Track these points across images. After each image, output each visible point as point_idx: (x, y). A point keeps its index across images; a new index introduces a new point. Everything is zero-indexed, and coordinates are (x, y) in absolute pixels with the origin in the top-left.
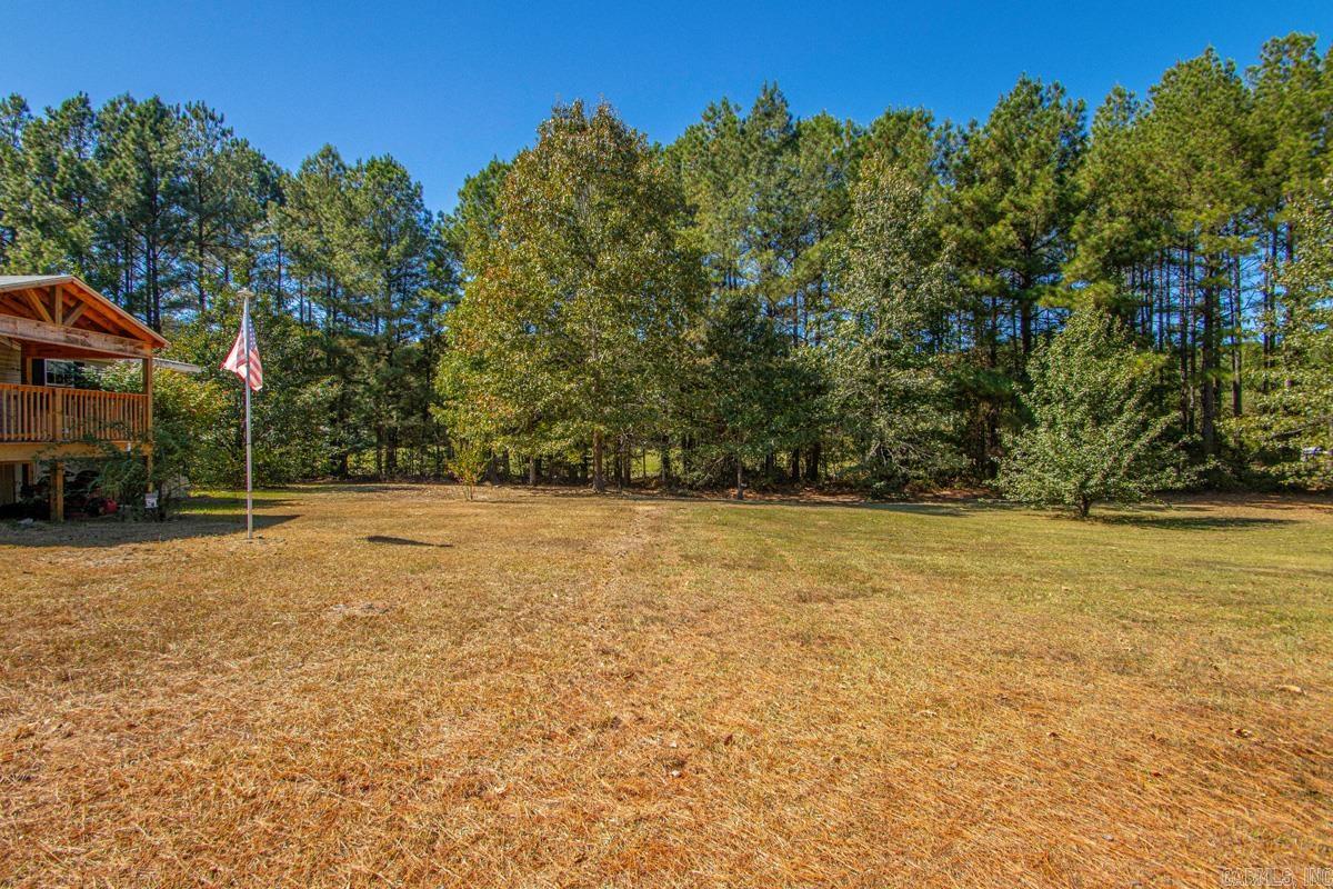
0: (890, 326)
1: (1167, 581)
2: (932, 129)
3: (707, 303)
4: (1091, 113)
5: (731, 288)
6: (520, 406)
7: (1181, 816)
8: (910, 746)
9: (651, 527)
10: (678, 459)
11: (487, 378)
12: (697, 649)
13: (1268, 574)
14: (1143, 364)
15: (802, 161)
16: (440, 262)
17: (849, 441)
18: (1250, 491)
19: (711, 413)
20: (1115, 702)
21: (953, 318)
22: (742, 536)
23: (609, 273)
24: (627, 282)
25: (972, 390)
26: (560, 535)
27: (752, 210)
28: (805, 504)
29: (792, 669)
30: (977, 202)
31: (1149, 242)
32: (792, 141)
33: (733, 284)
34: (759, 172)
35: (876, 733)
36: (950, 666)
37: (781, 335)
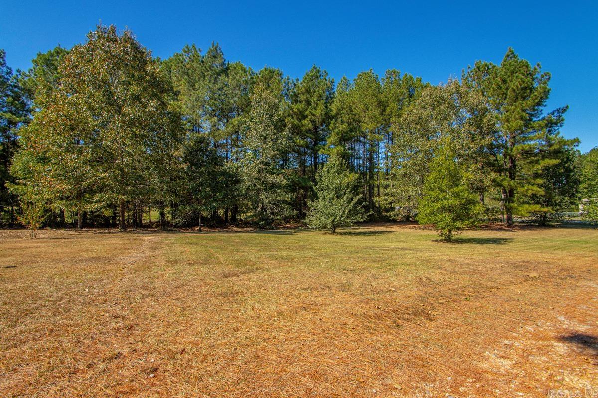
0: (266, 156)
1: (359, 255)
2: (282, 78)
3: (184, 138)
4: (336, 84)
5: (196, 132)
6: (71, 184)
7: (361, 343)
8: (267, 336)
9: (150, 248)
10: (169, 213)
11: (48, 168)
12: (171, 307)
13: (387, 250)
14: (352, 177)
15: (230, 80)
16: (17, 97)
17: (250, 204)
18: (382, 222)
19: (186, 191)
20: (341, 303)
21: (290, 155)
22: (199, 249)
23: (129, 118)
24: (140, 124)
25: (297, 184)
26: (95, 255)
27: (207, 98)
28: (230, 232)
29: (218, 310)
30: (298, 110)
31: (353, 134)
32: (225, 71)
33: (197, 130)
34: (210, 82)
35: (253, 333)
36: (285, 297)
37: (220, 156)
